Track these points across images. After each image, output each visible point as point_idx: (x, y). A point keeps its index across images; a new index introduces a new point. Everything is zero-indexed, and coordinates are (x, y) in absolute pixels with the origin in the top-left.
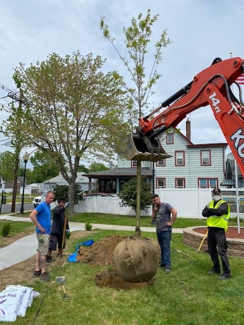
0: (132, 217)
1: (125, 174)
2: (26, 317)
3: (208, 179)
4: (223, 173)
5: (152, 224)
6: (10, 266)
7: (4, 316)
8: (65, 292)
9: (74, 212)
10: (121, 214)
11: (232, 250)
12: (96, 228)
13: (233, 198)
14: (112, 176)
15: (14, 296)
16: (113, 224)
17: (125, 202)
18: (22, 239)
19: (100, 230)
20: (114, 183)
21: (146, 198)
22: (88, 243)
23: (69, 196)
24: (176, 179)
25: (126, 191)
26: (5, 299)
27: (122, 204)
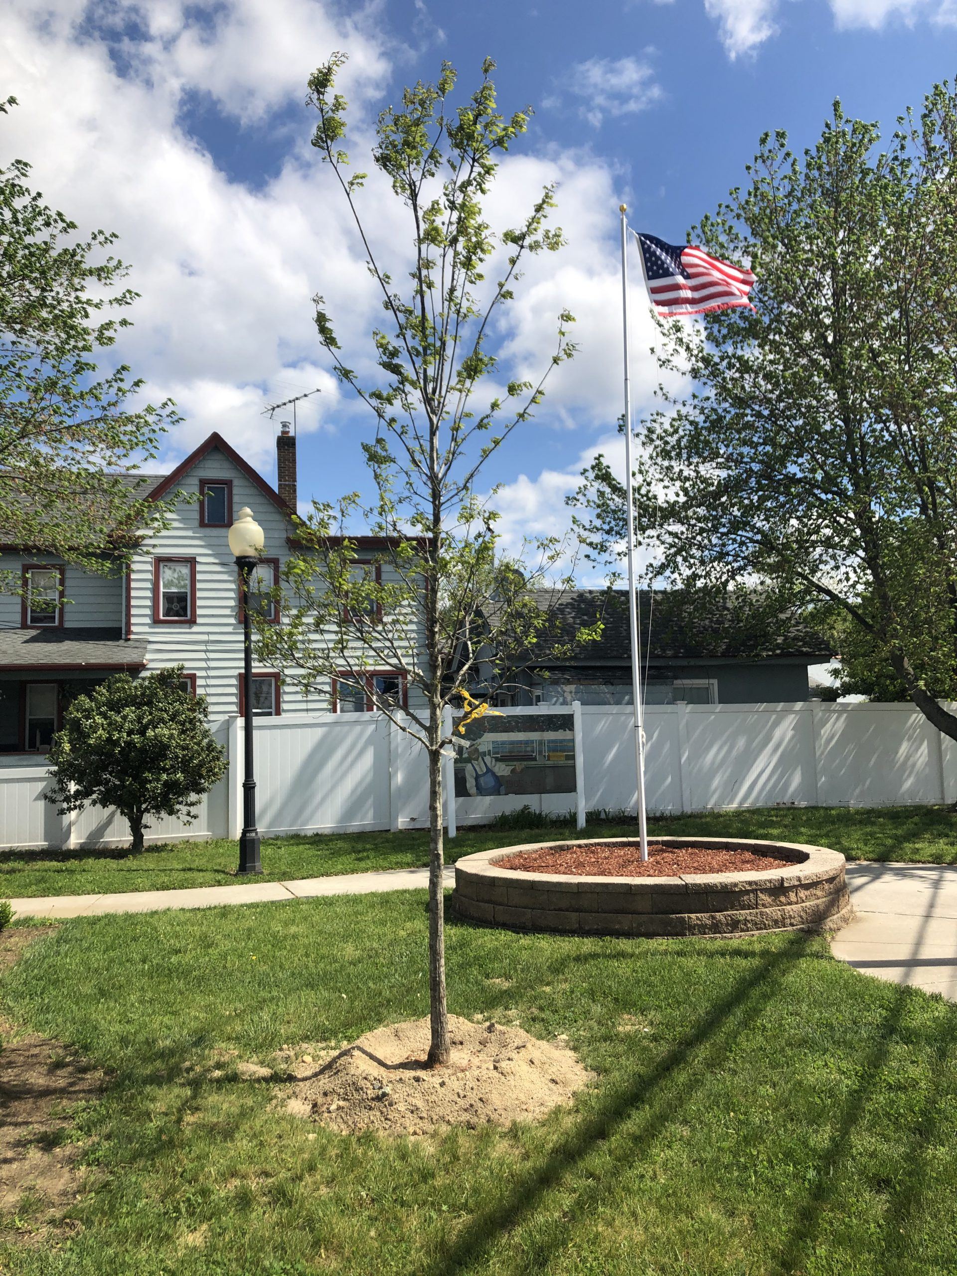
3: (369, 674)
11: (685, 916)
13: (526, 744)
24: (241, 677)
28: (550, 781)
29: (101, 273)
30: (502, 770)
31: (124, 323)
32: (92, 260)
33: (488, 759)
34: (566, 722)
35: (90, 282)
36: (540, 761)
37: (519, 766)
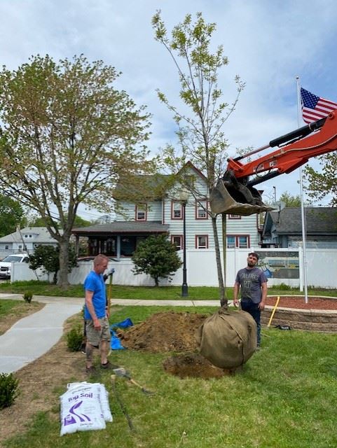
0: (150, 287)
1: (128, 230)
2: (116, 421)
3: (237, 236)
4: (256, 228)
5: (183, 295)
6: (34, 360)
7: (91, 422)
8: (141, 387)
9: (69, 284)
10: (131, 284)
11: (310, 323)
12: (115, 304)
13: (281, 261)
14: (110, 233)
15: (91, 396)
16: (130, 299)
17: (139, 268)
18: (17, 323)
19: (121, 306)
20: (114, 242)
21: (171, 262)
22: (124, 324)
23: (61, 261)
24: (196, 236)
25: (144, 253)
26: (79, 400)
27: (135, 270)
28: (290, 274)
29: (143, 118)
30: (272, 270)
31: (150, 133)
32: (141, 115)
33: (267, 266)
34: (296, 254)
35: (141, 121)
36: (286, 267)
37: (278, 269)
